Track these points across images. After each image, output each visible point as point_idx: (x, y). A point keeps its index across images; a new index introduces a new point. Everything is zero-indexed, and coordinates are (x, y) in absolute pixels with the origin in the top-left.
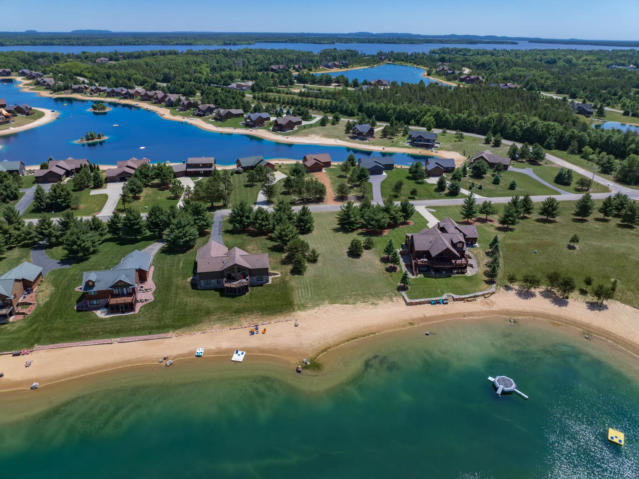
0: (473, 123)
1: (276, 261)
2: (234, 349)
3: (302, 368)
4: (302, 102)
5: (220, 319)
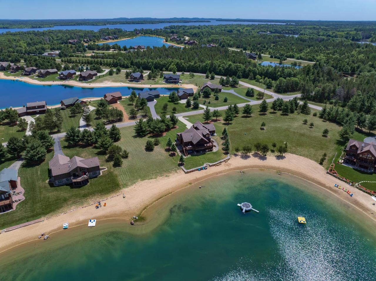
0: (198, 67)
1: (102, 161)
2: (88, 219)
3: (134, 221)
4: (94, 61)
5: (74, 203)
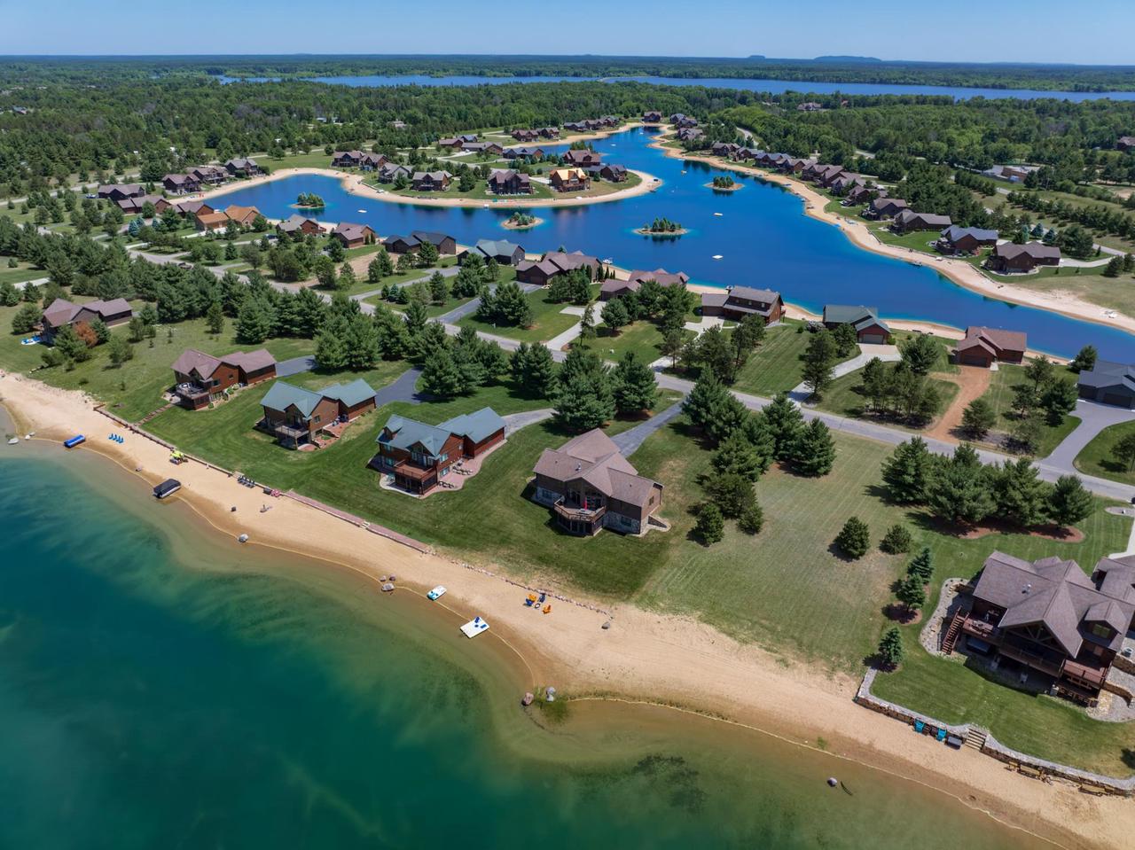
1: (684, 503)
2: (479, 612)
3: (533, 700)
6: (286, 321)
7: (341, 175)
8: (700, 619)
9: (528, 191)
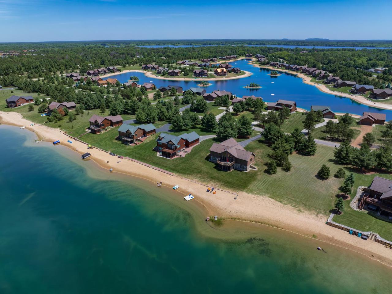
2: (190, 193)
3: (210, 219)
6: (126, 109)
7: (144, 72)
8: (269, 197)
9: (206, 76)
